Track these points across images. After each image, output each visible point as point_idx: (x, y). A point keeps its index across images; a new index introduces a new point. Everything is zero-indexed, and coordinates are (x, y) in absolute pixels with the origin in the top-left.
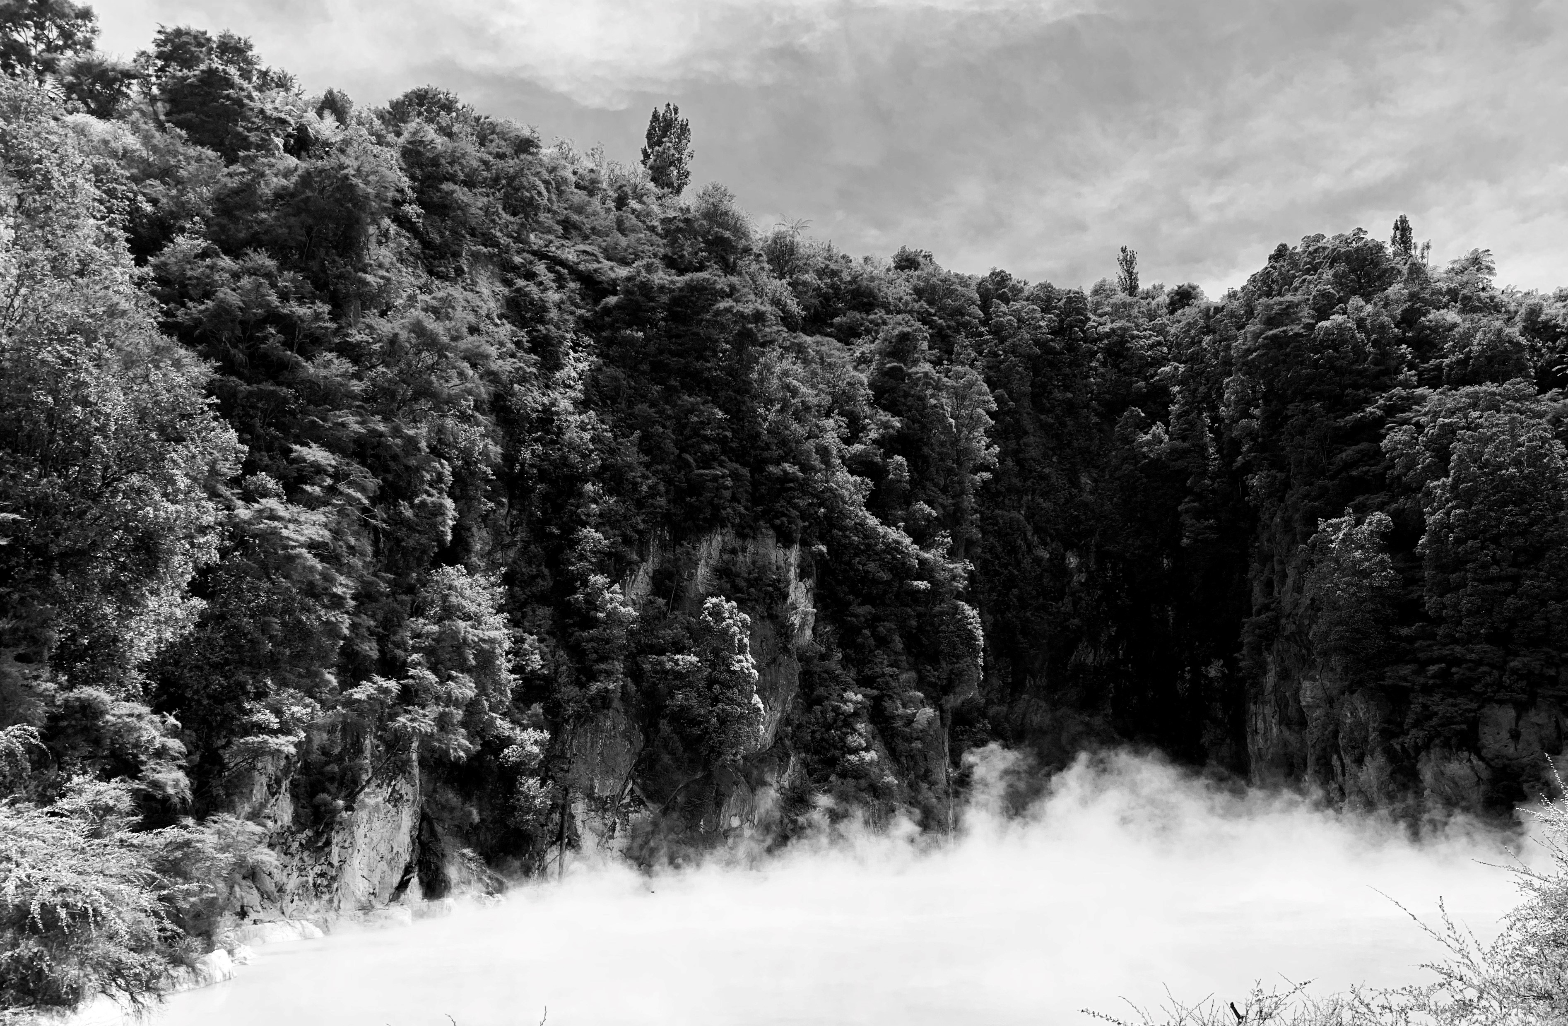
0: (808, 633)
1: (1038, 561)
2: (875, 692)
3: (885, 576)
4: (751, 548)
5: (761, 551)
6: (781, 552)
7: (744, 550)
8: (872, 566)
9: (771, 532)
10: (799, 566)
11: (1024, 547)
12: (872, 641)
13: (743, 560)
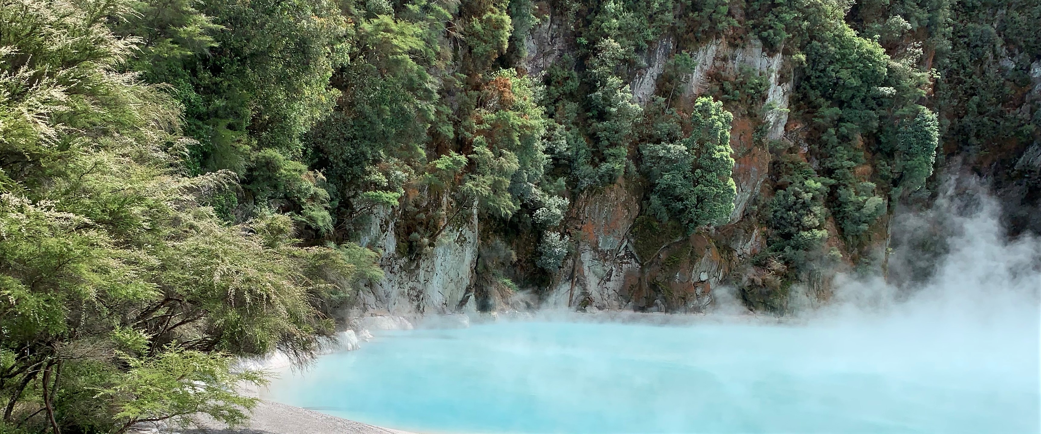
0: (781, 129)
1: (1003, 71)
2: (833, 181)
3: (855, 82)
4: (740, 57)
5: (749, 59)
6: (765, 61)
7: (734, 58)
8: (844, 74)
9: (759, 43)
10: (779, 72)
11: (991, 59)
12: (835, 139)
13: (732, 67)
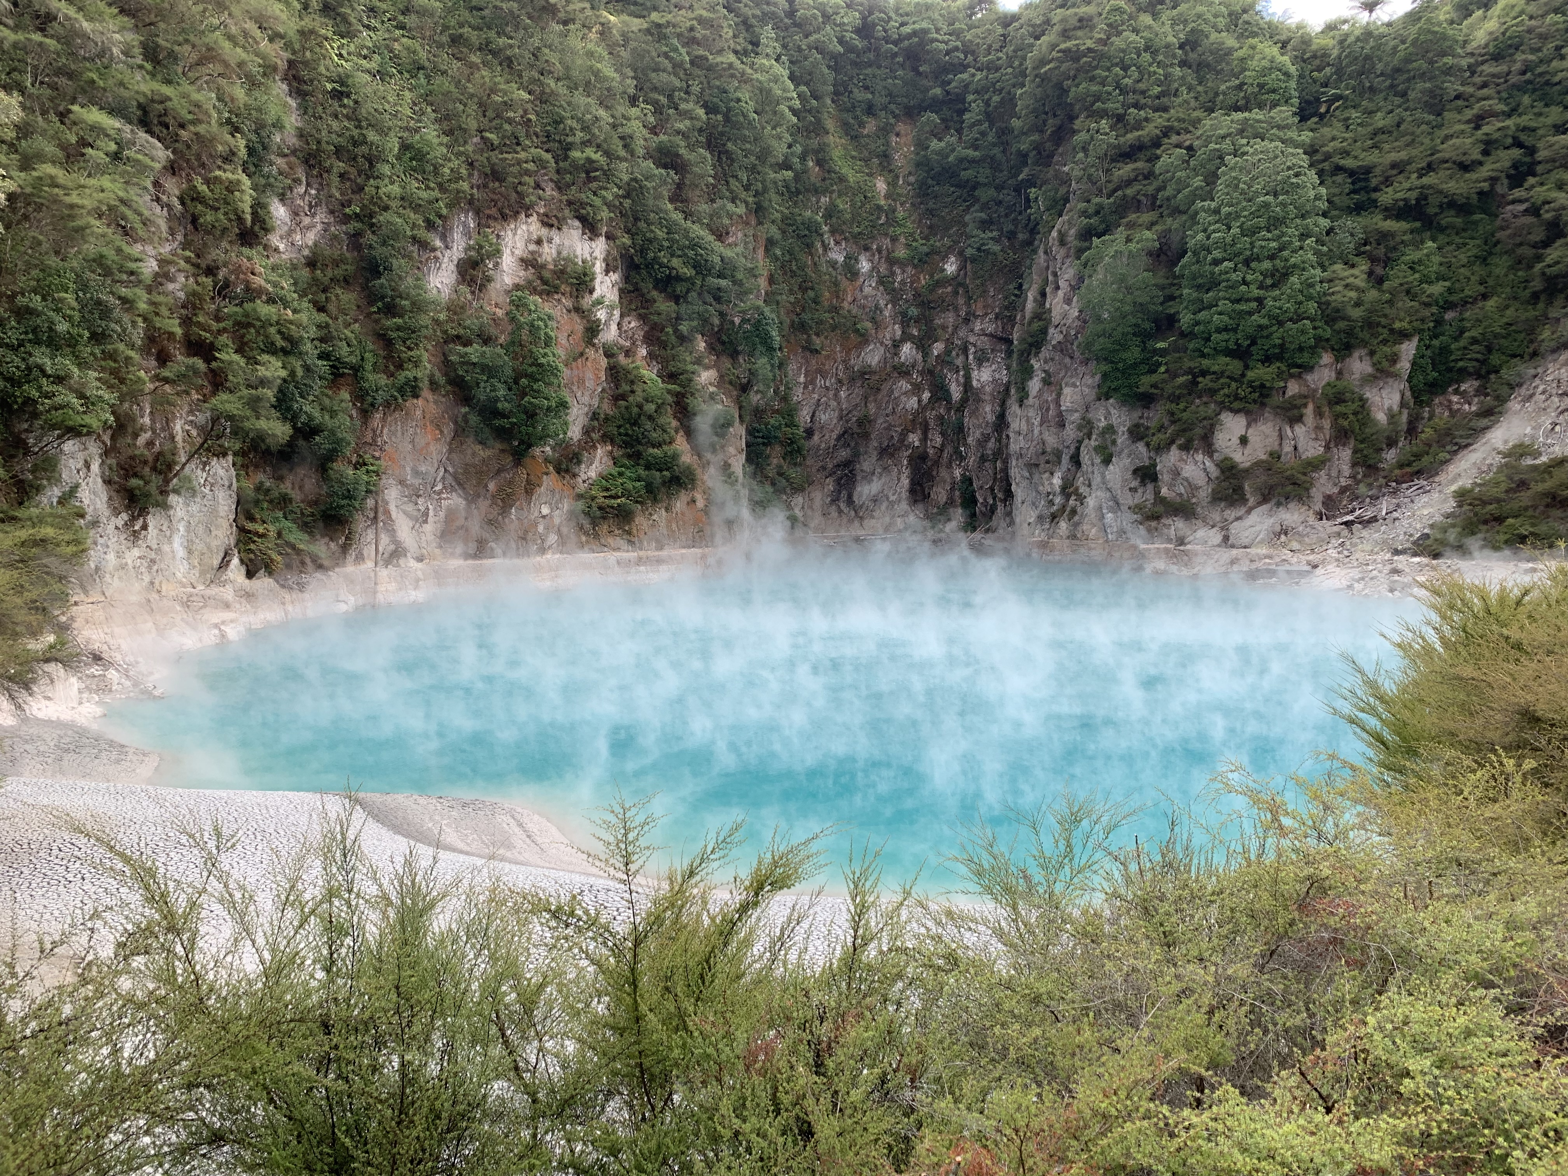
0: (614, 327)
3: (688, 272)
4: (557, 240)
5: (567, 243)
6: (587, 245)
7: (550, 241)
8: (675, 262)
9: (577, 223)
10: (605, 260)
11: (820, 251)
13: (548, 253)
